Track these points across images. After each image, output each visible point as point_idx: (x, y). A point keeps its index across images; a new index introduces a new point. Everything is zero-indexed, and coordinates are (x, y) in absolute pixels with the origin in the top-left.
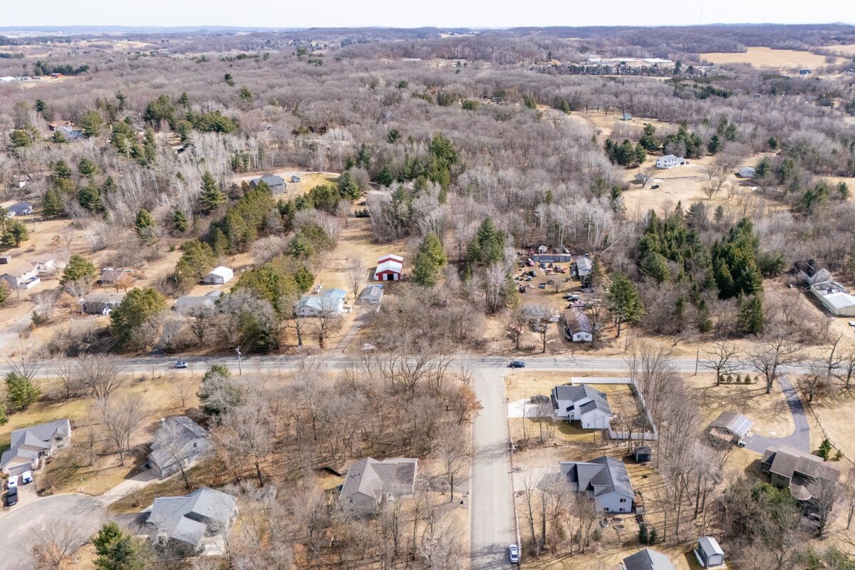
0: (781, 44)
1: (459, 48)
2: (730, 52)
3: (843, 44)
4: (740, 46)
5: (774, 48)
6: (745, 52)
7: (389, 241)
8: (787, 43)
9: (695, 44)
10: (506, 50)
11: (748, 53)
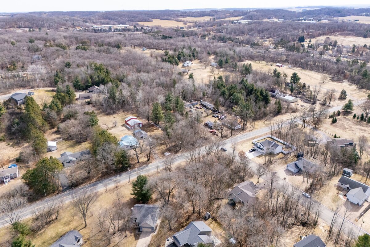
0: (163, 18)
1: (22, 22)
2: (147, 21)
3: (184, 17)
4: (150, 19)
5: (161, 19)
6: (152, 21)
7: (114, 113)
8: (165, 17)
9: (133, 18)
10: (51, 23)
11: (154, 21)
